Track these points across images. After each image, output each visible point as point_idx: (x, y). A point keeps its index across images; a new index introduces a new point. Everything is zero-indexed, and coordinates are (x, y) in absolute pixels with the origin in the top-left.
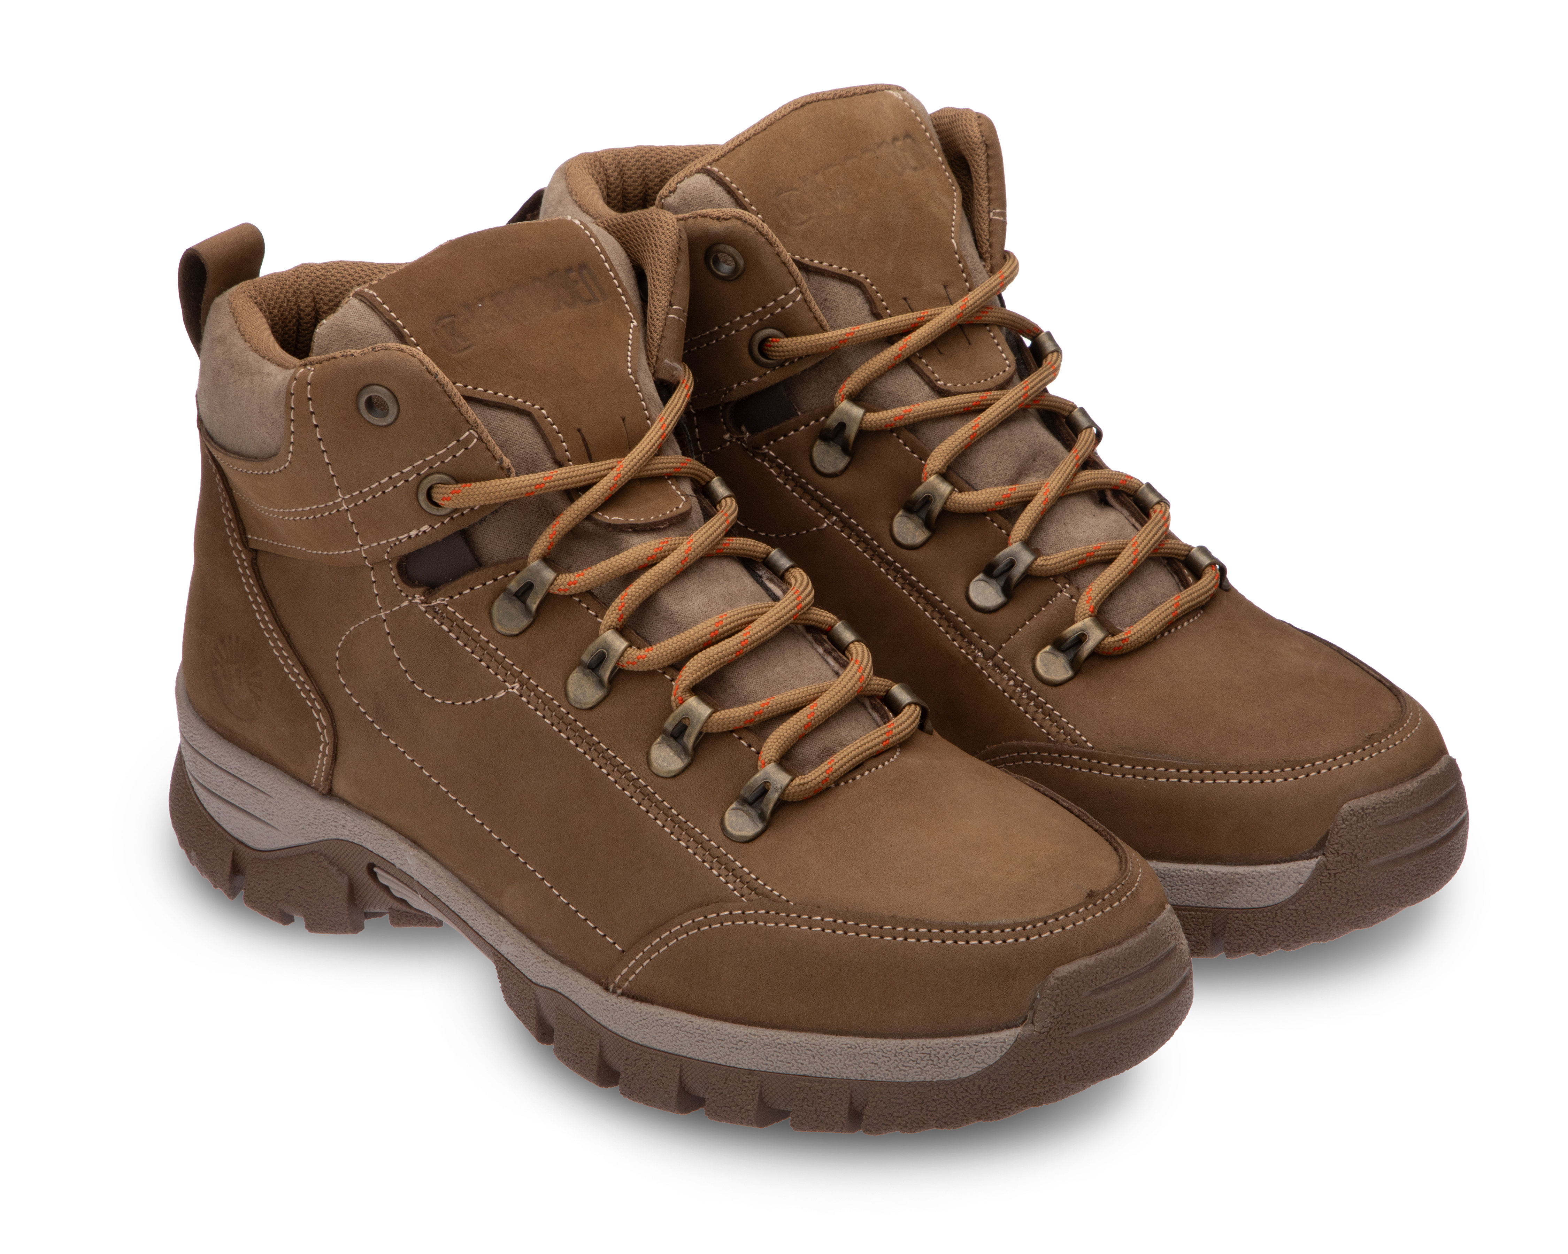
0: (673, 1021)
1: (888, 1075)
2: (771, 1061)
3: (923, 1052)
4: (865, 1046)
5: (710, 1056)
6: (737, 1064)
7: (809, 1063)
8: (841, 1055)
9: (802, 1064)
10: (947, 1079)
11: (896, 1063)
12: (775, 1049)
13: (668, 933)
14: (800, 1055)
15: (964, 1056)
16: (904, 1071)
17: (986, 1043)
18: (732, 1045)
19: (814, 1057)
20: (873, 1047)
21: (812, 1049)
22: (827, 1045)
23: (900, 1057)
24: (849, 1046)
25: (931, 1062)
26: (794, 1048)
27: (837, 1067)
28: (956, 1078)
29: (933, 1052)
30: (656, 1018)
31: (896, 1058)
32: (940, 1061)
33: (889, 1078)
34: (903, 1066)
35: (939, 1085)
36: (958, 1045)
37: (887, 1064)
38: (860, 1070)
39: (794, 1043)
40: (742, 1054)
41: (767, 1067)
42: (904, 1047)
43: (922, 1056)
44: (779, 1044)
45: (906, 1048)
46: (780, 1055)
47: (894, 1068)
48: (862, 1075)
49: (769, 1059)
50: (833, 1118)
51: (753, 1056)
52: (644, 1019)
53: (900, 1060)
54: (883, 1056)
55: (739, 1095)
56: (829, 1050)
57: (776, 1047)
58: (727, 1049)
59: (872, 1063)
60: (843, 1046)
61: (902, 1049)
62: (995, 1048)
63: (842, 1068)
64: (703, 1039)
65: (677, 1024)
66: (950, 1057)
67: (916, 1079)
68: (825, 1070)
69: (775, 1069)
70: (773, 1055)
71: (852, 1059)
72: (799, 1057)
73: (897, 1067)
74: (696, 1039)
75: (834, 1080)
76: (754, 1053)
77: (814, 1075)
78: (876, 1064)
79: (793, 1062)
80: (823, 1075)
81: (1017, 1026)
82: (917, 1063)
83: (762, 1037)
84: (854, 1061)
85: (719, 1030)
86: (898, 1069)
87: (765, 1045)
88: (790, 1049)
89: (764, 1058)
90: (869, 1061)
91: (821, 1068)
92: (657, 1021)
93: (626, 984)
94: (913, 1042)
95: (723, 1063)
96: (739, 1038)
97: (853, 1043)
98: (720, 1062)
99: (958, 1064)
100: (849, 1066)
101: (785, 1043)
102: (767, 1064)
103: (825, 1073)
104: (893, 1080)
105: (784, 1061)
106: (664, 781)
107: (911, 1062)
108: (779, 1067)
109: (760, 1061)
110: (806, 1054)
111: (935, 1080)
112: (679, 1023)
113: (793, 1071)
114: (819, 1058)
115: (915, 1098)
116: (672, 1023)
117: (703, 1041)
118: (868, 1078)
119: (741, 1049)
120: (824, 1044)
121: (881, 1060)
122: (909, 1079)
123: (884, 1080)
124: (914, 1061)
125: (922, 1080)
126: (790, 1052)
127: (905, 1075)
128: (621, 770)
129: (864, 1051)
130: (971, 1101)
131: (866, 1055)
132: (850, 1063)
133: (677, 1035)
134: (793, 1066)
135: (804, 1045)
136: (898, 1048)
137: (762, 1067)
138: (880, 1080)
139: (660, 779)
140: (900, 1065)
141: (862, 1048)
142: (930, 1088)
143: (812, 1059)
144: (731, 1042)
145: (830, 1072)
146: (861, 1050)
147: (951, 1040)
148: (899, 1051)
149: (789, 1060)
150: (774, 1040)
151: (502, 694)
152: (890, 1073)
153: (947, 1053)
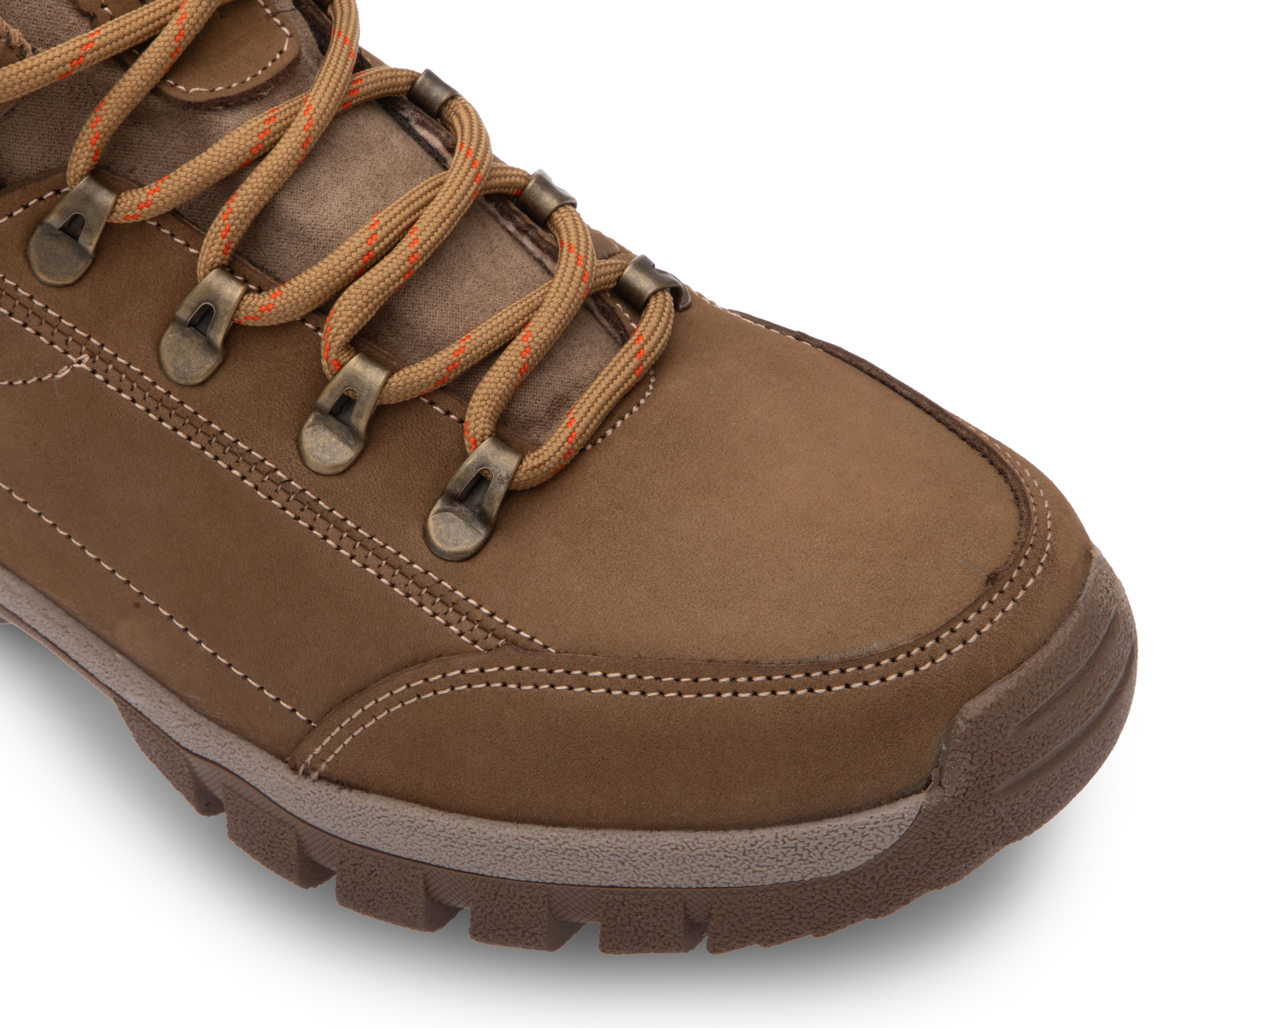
0: (402, 819)
1: (736, 879)
2: (559, 870)
4: (698, 845)
5: (467, 865)
6: (508, 875)
7: (617, 871)
8: (663, 858)
9: (607, 873)
10: (825, 875)
11: (747, 863)
12: (563, 856)
13: (373, 702)
14: (602, 862)
15: (846, 844)
16: (760, 872)
17: (876, 823)
18: (496, 852)
19: (623, 863)
20: (710, 847)
21: (618, 854)
22: (640, 848)
23: (752, 855)
24: (673, 847)
25: (798, 857)
26: (591, 855)
27: (659, 874)
28: (838, 872)
29: (800, 845)
30: (377, 815)
31: (746, 858)
32: (812, 855)
33: (739, 882)
34: (758, 866)
35: (814, 884)
36: (836, 831)
37: (733, 865)
38: (694, 876)
39: (591, 847)
40: (514, 863)
41: (554, 878)
42: (756, 842)
43: (785, 851)
44: (567, 849)
45: (759, 844)
46: (571, 863)
47: (745, 870)
48: (697, 881)
49: (556, 868)
50: (663, 939)
51: (531, 866)
52: (360, 815)
53: (753, 858)
54: (726, 856)
55: (518, 914)
56: (645, 854)
57: (564, 853)
58: (489, 857)
59: (711, 866)
60: (664, 848)
61: (752, 845)
62: (890, 827)
63: (667, 875)
64: (452, 844)
65: (409, 824)
66: (826, 848)
67: (779, 880)
68: (642, 879)
69: (566, 879)
70: (561, 863)
71: (680, 863)
72: (600, 864)
73: (749, 867)
74: (441, 844)
75: (657, 890)
76: (531, 861)
77: (626, 885)
78: (718, 867)
79: (593, 871)
80: (639, 885)
81: (918, 792)
82: (778, 861)
83: (542, 841)
84: (684, 866)
85: (474, 833)
86: (750, 871)
87: (547, 851)
88: (585, 855)
89: (548, 867)
90: (707, 864)
91: (635, 877)
92: (379, 818)
93: (323, 766)
94: (768, 834)
95: (487, 873)
96: (505, 844)
97: (679, 842)
98: (481, 872)
99: (840, 855)
100: (677, 871)
101: (577, 848)
102: (553, 875)
103: (642, 882)
104: (745, 885)
105: (579, 869)
106: (328, 480)
107: (769, 860)
108: (573, 878)
109: (542, 871)
110: (609, 860)
111: (806, 879)
112: (412, 822)
113: (595, 881)
114: (631, 864)
115: (782, 905)
116: (403, 822)
117: (452, 846)
118: (708, 885)
119: (512, 857)
120: (634, 847)
121: (724, 862)
122: (768, 882)
123: (731, 885)
124: (773, 858)
125: (789, 880)
126: (586, 859)
127: (762, 877)
128: (261, 469)
129: (697, 852)
130: (863, 898)
131: (700, 858)
132: (678, 868)
133: (412, 837)
134: (593, 875)
135: (606, 849)
136: (748, 844)
137: (546, 878)
138: (726, 886)
139: (322, 479)
140: (753, 866)
141: (693, 848)
142: (802, 889)
143: (620, 866)
144: (495, 848)
145: (649, 880)
146: (692, 851)
147: (825, 826)
148: (750, 848)
149: (586, 869)
150: (559, 845)
151: (65, 372)
152: (739, 877)
153: (821, 843)
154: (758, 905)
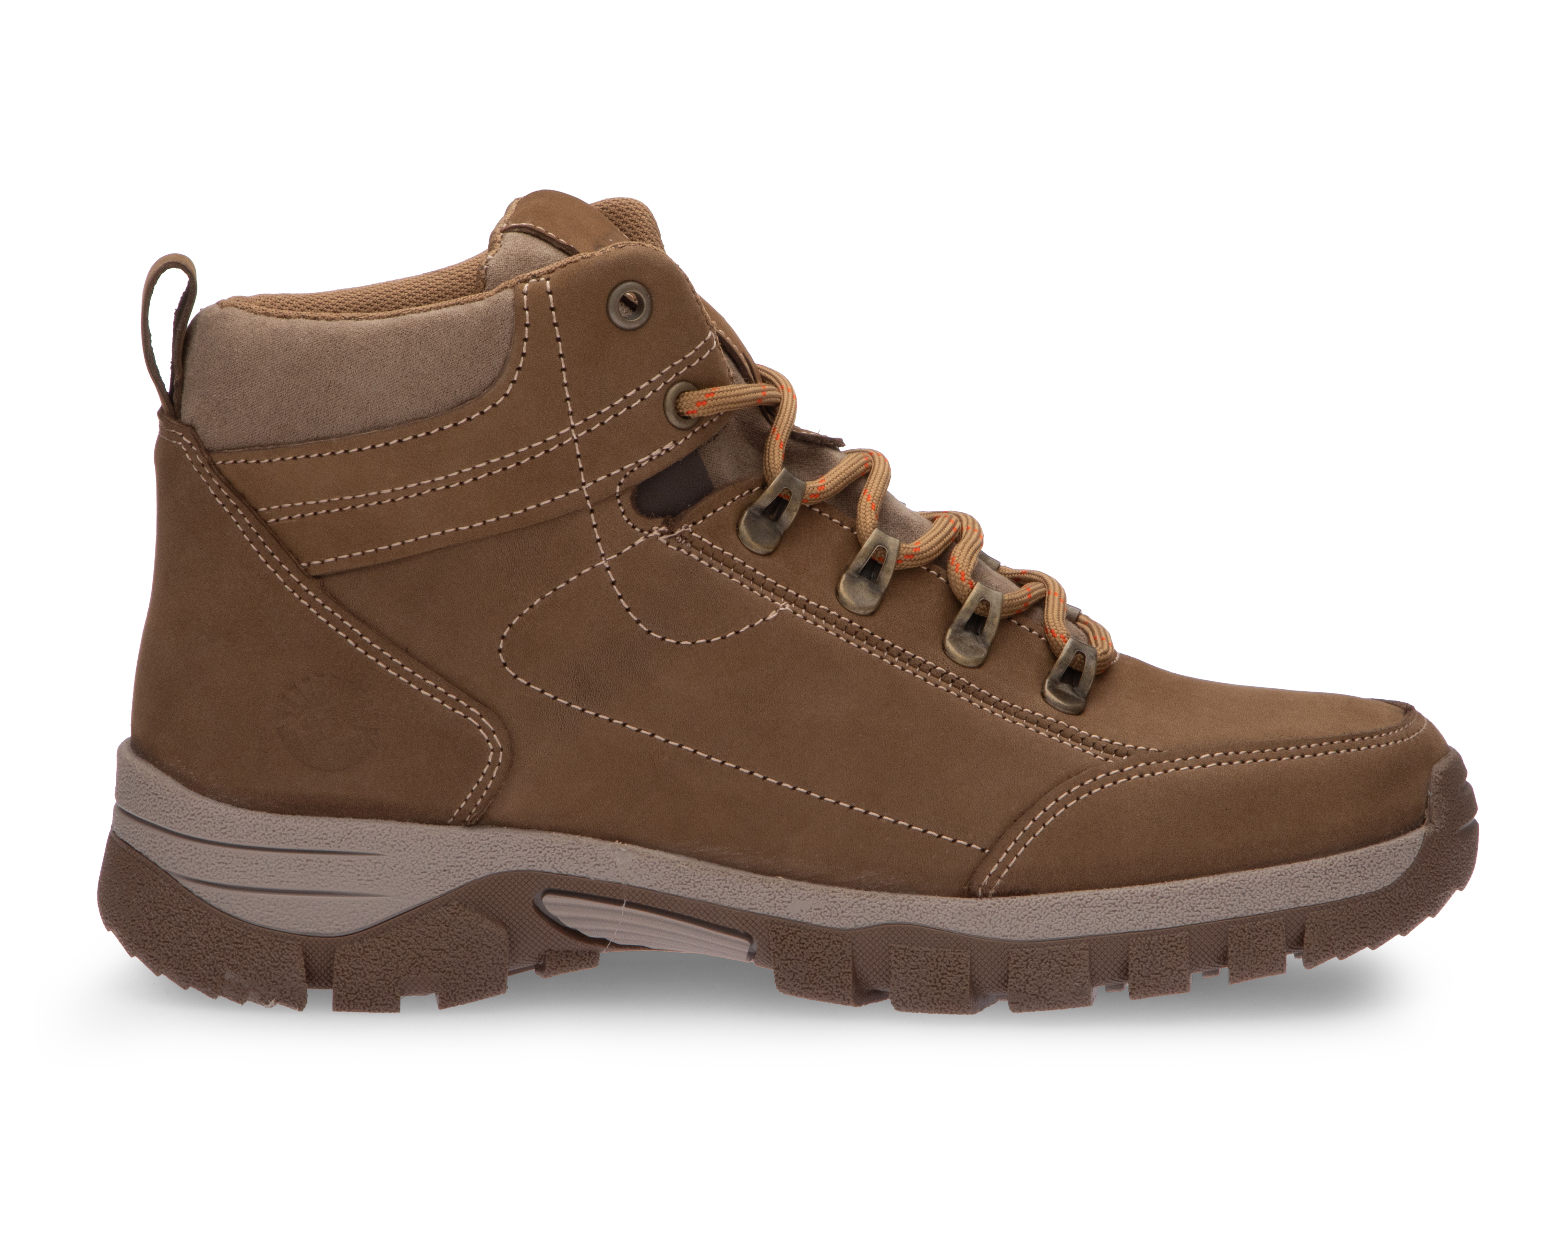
0: (1073, 900)
1: (1320, 896)
2: (1198, 911)
3: (1351, 864)
4: (1295, 870)
5: (1126, 925)
6: (1158, 925)
7: (1240, 903)
8: (1271, 885)
9: (1232, 905)
10: (1374, 890)
11: (1328, 881)
12: (1201, 896)
13: (1042, 812)
14: (1229, 896)
15: (1386, 863)
16: (1336, 888)
17: (1402, 846)
18: (1151, 905)
19: (1244, 894)
20: (1304, 870)
21: (1241, 886)
22: (1256, 878)
23: (1330, 874)
24: (1279, 873)
25: (1358, 874)
26: (1222, 890)
27: (1269, 900)
28: (1381, 887)
30: (1052, 903)
31: (1327, 877)
32: (1366, 871)
33: (1322, 899)
34: (1334, 883)
35: (1367, 898)
36: (1381, 851)
37: (1319, 884)
38: (1293, 898)
39: (1222, 884)
40: (1165, 912)
41: (1194, 918)
42: (1333, 862)
43: (1350, 869)
44: (1205, 889)
45: (1335, 863)
46: (1207, 901)
47: (1326, 887)
48: (1295, 902)
49: (1196, 909)
50: (1273, 955)
51: (1177, 911)
52: (1034, 910)
53: (1331, 877)
54: (1314, 877)
55: (1167, 957)
56: (1259, 883)
57: (1202, 894)
58: (1145, 911)
59: (1304, 887)
60: (1273, 875)
61: (1331, 865)
62: (1409, 849)
63: (1274, 900)
64: (1115, 908)
65: (1079, 902)
66: (1374, 866)
67: (1347, 896)
68: (1257, 907)
69: (1203, 918)
70: (1200, 904)
71: (1284, 886)
72: (1228, 898)
73: (1329, 885)
74: (1106, 911)
75: (1268, 915)
76: (1177, 907)
77: (1245, 915)
78: (1308, 887)
79: (1222, 905)
80: (1255, 912)
81: (1418, 827)
82: (1346, 878)
83: (1186, 887)
84: (1286, 889)
85: (1133, 893)
86: (1330, 887)
87: (1189, 894)
88: (1218, 892)
89: (1190, 909)
90: (1302, 885)
91: (1253, 904)
92: (1052, 906)
93: (999, 881)
94: (1341, 857)
95: (1141, 928)
96: (1159, 895)
97: (1282, 870)
98: (1138, 928)
99: (1382, 872)
100: (1281, 895)
101: (1212, 886)
102: (1193, 916)
103: (1257, 910)
104: (1326, 901)
105: (1212, 907)
106: (973, 670)
107: (1341, 877)
108: (1207, 916)
109: (1186, 914)
110: (1234, 893)
111: (1364, 893)
112: (1081, 900)
113: (1223, 915)
114: (1250, 895)
115: (1348, 916)
116: (1074, 903)
117: (1115, 911)
118: (1302, 904)
119: (1162, 907)
120: (1252, 878)
121: (1313, 882)
122: (1340, 897)
123: (1317, 902)
124: (1343, 876)
125: (1353, 895)
126: (1218, 895)
127: (1337, 893)
128: (925, 668)
129: (1295, 875)
131: (1297, 880)
132: (1282, 892)
133: (1081, 914)
134: (1222, 910)
135: (1232, 883)
136: (1328, 864)
137: (1188, 921)
138: (1313, 903)
139: (969, 670)
140: (1331, 883)
141: (1292, 872)
142: (1360, 903)
143: (1242, 897)
144: (1150, 902)
145: (1262, 907)
146: (1292, 874)
147: (1372, 848)
148: (1329, 867)
149: (1217, 904)
150: (1199, 887)
151: (772, 615)
152: (1322, 894)
153: (1372, 861)
154: (1335, 917)
